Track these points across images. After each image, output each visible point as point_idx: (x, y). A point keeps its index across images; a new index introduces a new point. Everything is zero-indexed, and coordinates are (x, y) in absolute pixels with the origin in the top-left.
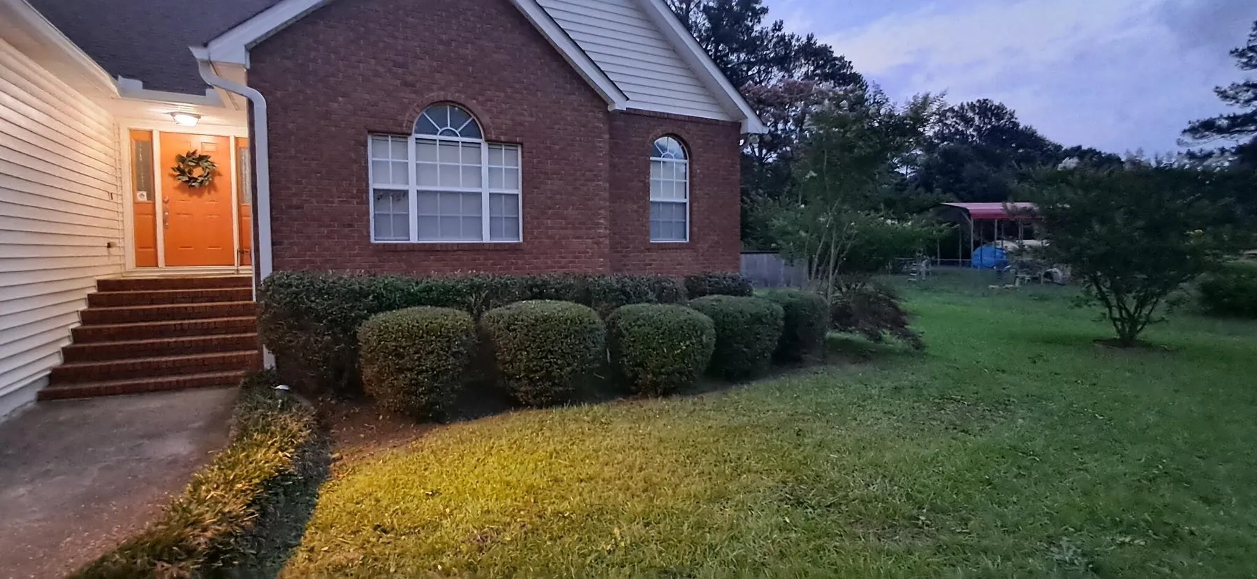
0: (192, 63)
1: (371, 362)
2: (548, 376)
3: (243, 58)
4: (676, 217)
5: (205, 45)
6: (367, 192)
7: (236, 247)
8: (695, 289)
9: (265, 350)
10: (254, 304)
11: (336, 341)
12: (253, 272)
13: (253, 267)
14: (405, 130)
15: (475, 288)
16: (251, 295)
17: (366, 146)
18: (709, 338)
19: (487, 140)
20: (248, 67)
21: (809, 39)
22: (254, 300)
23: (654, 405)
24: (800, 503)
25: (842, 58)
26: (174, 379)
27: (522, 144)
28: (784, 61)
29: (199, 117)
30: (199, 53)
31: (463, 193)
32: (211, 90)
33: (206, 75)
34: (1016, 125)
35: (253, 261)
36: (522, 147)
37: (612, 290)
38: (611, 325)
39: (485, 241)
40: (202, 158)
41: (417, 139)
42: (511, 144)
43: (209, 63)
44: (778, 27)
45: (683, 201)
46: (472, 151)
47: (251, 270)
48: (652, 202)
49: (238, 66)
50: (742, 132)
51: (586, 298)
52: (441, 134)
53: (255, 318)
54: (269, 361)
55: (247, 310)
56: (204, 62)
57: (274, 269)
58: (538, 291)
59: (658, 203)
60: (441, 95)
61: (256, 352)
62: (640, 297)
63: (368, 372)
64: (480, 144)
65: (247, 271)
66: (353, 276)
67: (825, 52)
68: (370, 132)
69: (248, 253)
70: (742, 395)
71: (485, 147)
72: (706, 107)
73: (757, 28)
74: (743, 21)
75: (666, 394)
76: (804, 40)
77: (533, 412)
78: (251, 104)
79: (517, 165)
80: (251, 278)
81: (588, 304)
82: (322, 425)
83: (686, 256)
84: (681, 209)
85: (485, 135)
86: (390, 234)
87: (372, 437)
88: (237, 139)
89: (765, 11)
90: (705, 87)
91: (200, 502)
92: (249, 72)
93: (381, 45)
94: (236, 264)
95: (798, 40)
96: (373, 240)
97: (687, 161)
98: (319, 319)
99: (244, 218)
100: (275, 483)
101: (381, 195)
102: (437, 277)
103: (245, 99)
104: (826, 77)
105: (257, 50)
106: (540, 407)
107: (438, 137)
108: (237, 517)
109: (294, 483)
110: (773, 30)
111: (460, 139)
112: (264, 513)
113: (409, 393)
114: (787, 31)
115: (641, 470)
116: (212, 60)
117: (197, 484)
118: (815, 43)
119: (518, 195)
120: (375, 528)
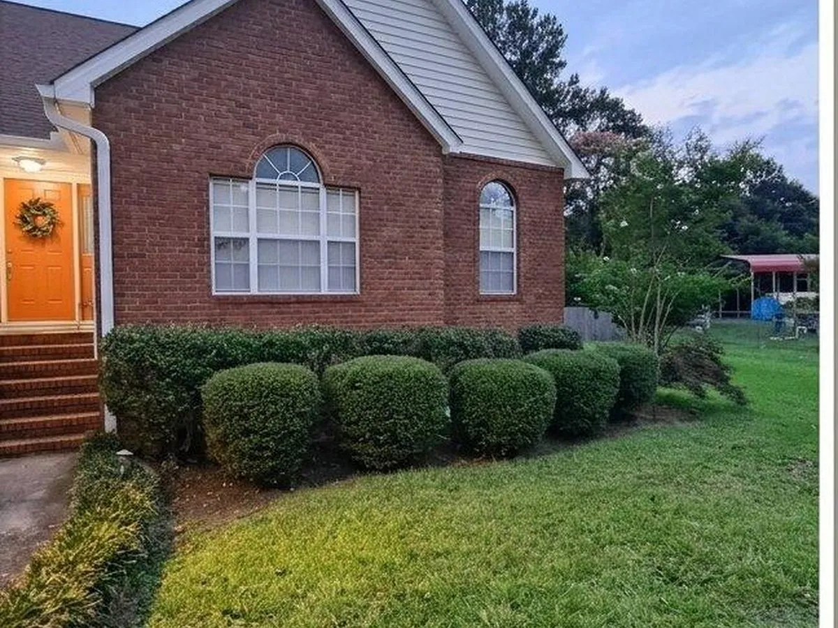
0: (38, 103)
1: (215, 423)
2: (394, 439)
3: (88, 97)
4: (503, 266)
5: (52, 83)
6: (208, 239)
7: (77, 300)
8: (529, 342)
9: (106, 411)
10: (96, 361)
11: (180, 401)
12: (95, 327)
13: (94, 322)
14: (246, 174)
15: (316, 343)
16: (92, 352)
17: (208, 190)
18: (551, 395)
19: (325, 185)
20: (93, 107)
21: (603, 92)
22: (96, 358)
23: (500, 468)
24: (673, 579)
25: (632, 112)
26: (15, 443)
27: (359, 189)
28: (579, 114)
29: (42, 162)
30: (44, 91)
31: (302, 241)
32: (55, 133)
33: (52, 114)
34: (783, 179)
35: (95, 314)
36: (360, 192)
37: (451, 343)
38: (454, 381)
39: (323, 293)
40: (44, 206)
41: (257, 183)
42: (349, 189)
43: (55, 101)
44: (574, 80)
45: (509, 250)
46: (310, 197)
47: (92, 325)
48: (482, 252)
49: (82, 105)
50: (565, 178)
51: (425, 351)
52: (280, 178)
53: (96, 376)
54: (110, 423)
55: (89, 368)
56: (48, 99)
57: (116, 323)
58: (378, 346)
59: (487, 252)
60: (284, 138)
61: (98, 414)
62: (479, 352)
63: (212, 435)
64: (318, 189)
65: (89, 326)
66: (194, 329)
67: (616, 105)
68: (211, 175)
69: (90, 306)
70: (583, 455)
71: (323, 191)
72: (534, 153)
73: (556, 81)
74: (542, 75)
75: (511, 455)
76: (598, 92)
77: (380, 477)
78: (94, 145)
79: (354, 212)
80: (92, 334)
81: (429, 359)
82: (164, 494)
83: (515, 307)
84: (508, 260)
85: (324, 179)
86: (231, 285)
87: (218, 507)
88: (79, 186)
89: (562, 65)
90: (530, 132)
91: (41, 587)
92: (94, 111)
93: (223, 83)
94: (77, 319)
95: (592, 93)
96: (214, 293)
97: (514, 209)
98: (161, 377)
99: (86, 270)
100: (119, 562)
101: (222, 243)
102: (279, 330)
103: (89, 139)
104: (618, 129)
105: (102, 89)
106: (385, 471)
107: (278, 181)
108: (80, 604)
109: (138, 561)
110: (570, 85)
111: (299, 183)
112: (107, 598)
113: (252, 458)
114: (583, 84)
115: (499, 543)
116: (57, 97)
117: (37, 567)
118: (607, 97)
119: (354, 243)
120: (225, 613)
